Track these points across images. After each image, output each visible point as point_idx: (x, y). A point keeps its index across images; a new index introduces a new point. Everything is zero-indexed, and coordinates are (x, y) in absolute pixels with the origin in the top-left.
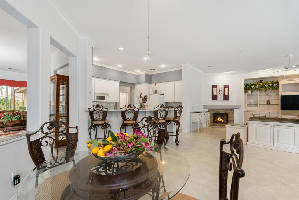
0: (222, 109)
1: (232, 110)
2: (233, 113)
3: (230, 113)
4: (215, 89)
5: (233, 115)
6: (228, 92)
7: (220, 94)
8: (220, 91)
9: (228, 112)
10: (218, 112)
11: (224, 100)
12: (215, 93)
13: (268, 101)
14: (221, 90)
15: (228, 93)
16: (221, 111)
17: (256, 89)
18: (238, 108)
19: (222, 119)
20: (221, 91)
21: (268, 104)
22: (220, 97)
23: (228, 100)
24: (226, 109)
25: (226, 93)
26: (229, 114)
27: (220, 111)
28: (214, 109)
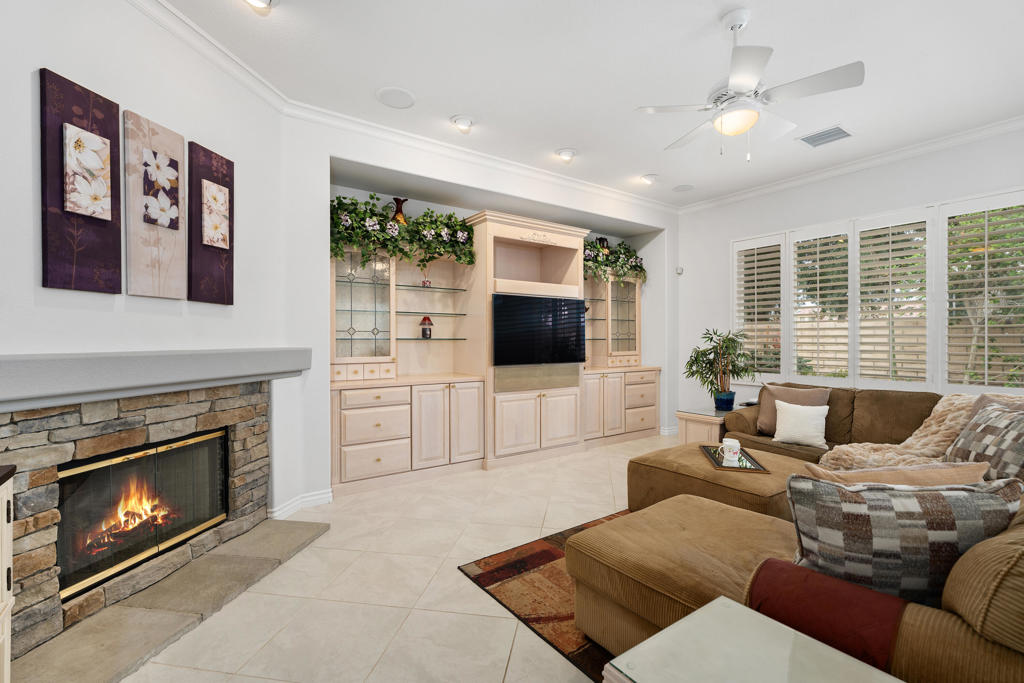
0: (179, 394)
1: (258, 386)
2: (266, 413)
3: (243, 418)
4: (84, 150)
5: (264, 434)
6: (225, 224)
7: (150, 221)
8: (150, 188)
9: (231, 410)
10: (129, 428)
11: (193, 294)
12: (87, 198)
13: (425, 319)
14: (163, 177)
15: (225, 229)
16: (169, 413)
17: (384, 245)
18: (296, 365)
19: (153, 496)
20: (163, 198)
21: (426, 335)
22: (156, 264)
23: (232, 303)
24: (214, 391)
25: (213, 232)
26: (241, 432)
27: (151, 415)
28: (77, 408)
